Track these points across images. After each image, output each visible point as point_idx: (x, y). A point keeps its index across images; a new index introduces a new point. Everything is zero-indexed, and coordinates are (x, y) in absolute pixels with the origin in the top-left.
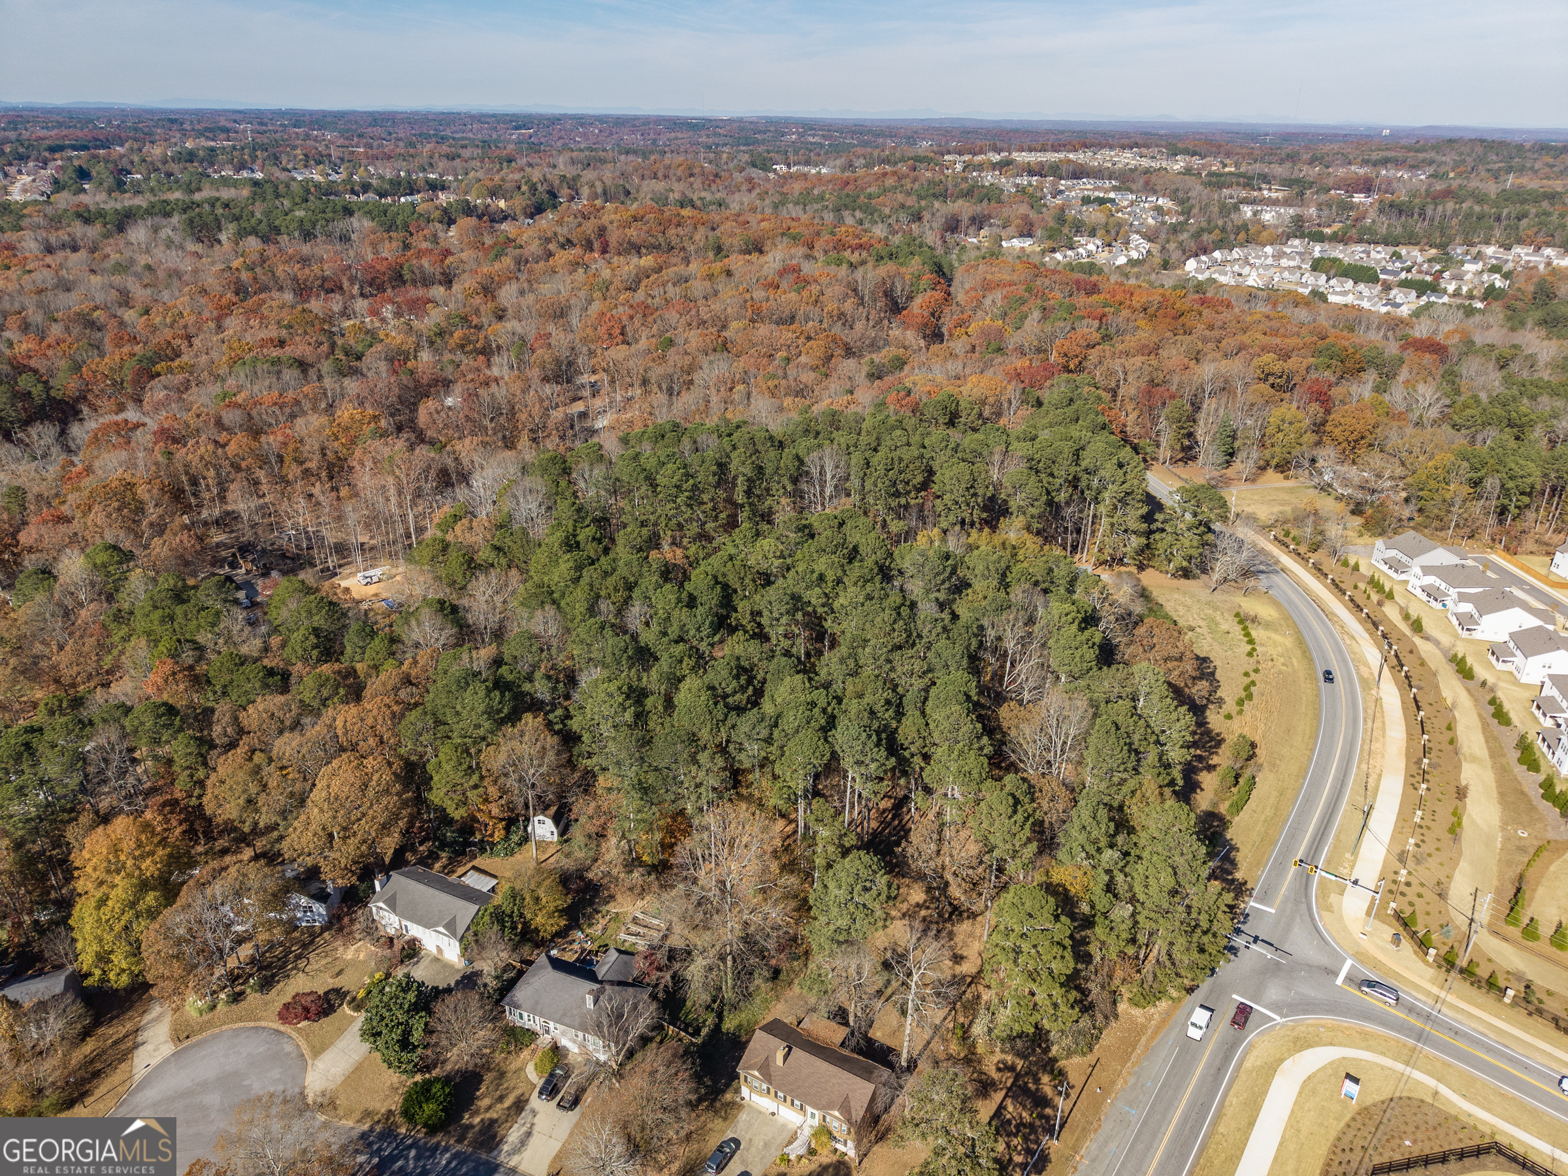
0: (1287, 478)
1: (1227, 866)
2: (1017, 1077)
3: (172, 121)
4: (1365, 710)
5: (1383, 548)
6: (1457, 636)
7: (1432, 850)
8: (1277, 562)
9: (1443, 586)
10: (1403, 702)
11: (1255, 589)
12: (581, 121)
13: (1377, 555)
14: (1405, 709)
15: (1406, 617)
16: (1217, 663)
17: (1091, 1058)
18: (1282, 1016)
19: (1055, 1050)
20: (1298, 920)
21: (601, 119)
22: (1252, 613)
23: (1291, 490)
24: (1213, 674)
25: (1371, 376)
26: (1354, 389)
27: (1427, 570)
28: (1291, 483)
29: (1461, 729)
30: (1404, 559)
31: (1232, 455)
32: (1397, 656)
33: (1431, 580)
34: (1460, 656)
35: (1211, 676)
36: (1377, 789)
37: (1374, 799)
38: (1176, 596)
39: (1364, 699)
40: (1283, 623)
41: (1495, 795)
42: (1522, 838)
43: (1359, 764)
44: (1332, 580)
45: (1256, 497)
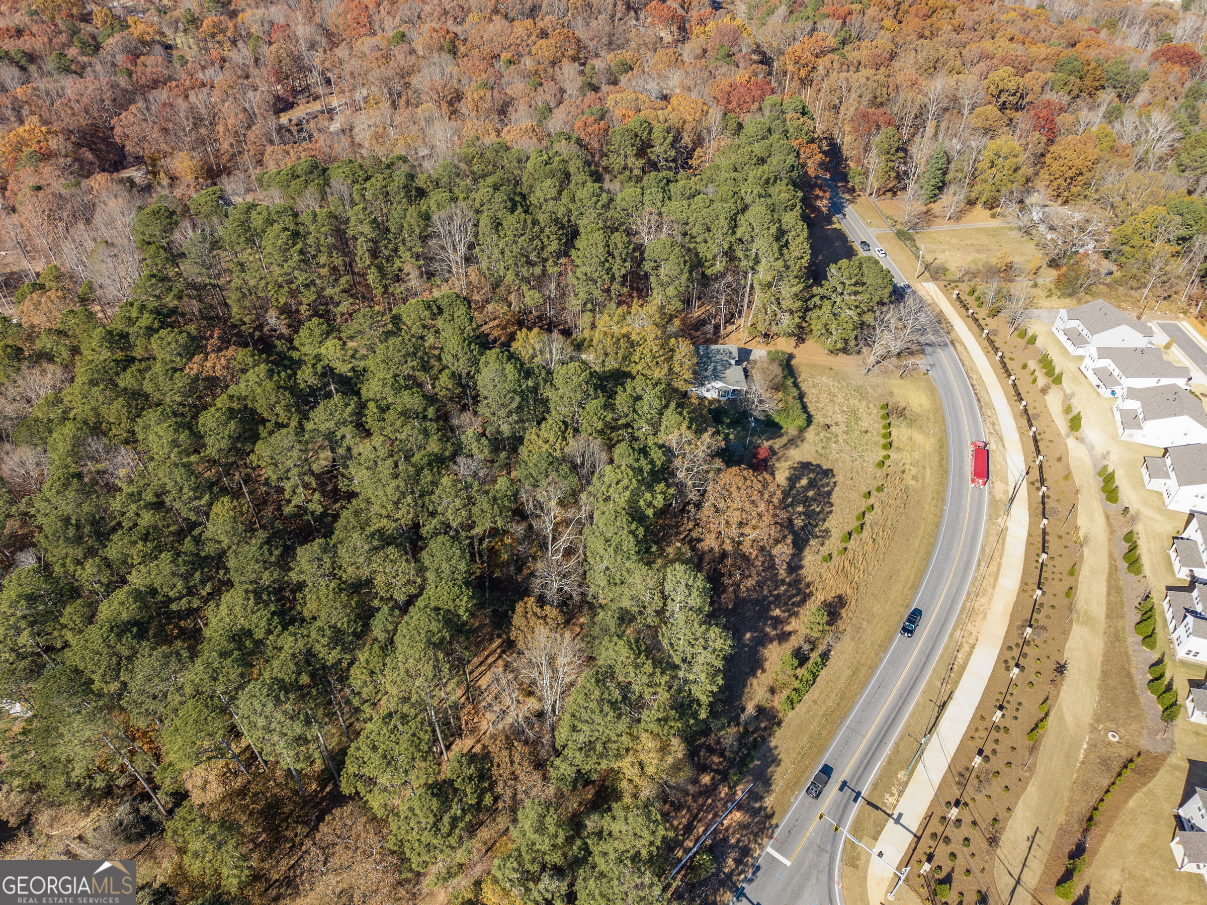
0: (993, 216)
1: (760, 789)
4: (983, 550)
5: (1066, 318)
6: (1115, 438)
7: (1001, 767)
8: (950, 330)
9: (1116, 372)
10: (1030, 535)
11: (915, 367)
13: (1058, 323)
14: (1029, 544)
15: (1068, 409)
16: (839, 478)
20: (815, 879)
22: (902, 404)
23: (992, 233)
24: (829, 493)
25: (1107, 97)
26: (1084, 115)
27: (1103, 352)
28: (996, 223)
29: (1085, 572)
30: (1085, 332)
31: (940, 189)
32: (1041, 467)
33: (1107, 363)
34: (1110, 470)
35: (825, 497)
36: (963, 668)
37: (956, 683)
38: (824, 379)
39: (987, 532)
40: (931, 416)
41: (1097, 674)
42: (1110, 744)
43: (954, 630)
44: (1001, 357)
45: (954, 241)
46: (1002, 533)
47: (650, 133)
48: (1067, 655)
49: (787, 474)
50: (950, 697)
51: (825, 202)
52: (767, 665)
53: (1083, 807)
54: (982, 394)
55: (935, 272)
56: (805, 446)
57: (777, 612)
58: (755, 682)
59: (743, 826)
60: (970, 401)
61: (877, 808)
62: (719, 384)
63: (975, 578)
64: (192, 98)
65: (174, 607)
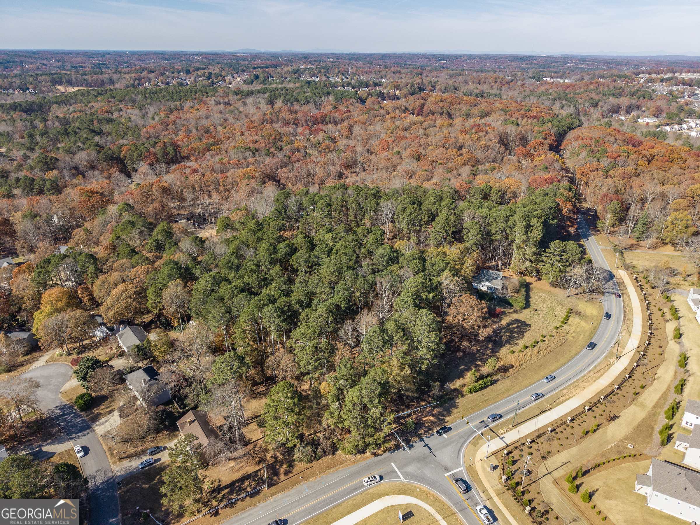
0: (675, 250)
1: (445, 413)
2: (276, 461)
3: (305, 58)
4: (595, 367)
5: (692, 293)
7: (562, 438)
10: (625, 368)
12: (471, 57)
13: (690, 296)
14: (623, 372)
15: (677, 330)
16: (532, 328)
17: (309, 465)
18: (405, 478)
19: (295, 457)
20: (455, 444)
21: (480, 56)
22: (581, 311)
23: (672, 257)
24: (525, 332)
28: (675, 253)
29: (650, 389)
32: (646, 346)
34: (688, 356)
35: (523, 334)
36: (561, 403)
37: (555, 407)
38: (544, 295)
39: (601, 362)
40: (595, 318)
41: (635, 424)
42: (627, 448)
43: (564, 389)
44: (648, 304)
45: (647, 257)
46: (609, 365)
47: (490, 191)
48: (621, 414)
49: (508, 322)
50: (549, 410)
51: (573, 229)
52: (466, 377)
53: (598, 461)
54: (629, 316)
55: (627, 267)
56: (522, 314)
57: (480, 363)
58: (458, 381)
59: (432, 422)
60: (620, 316)
61: (494, 432)
62: (488, 284)
63: (585, 375)
64: (309, 166)
65: (253, 290)
